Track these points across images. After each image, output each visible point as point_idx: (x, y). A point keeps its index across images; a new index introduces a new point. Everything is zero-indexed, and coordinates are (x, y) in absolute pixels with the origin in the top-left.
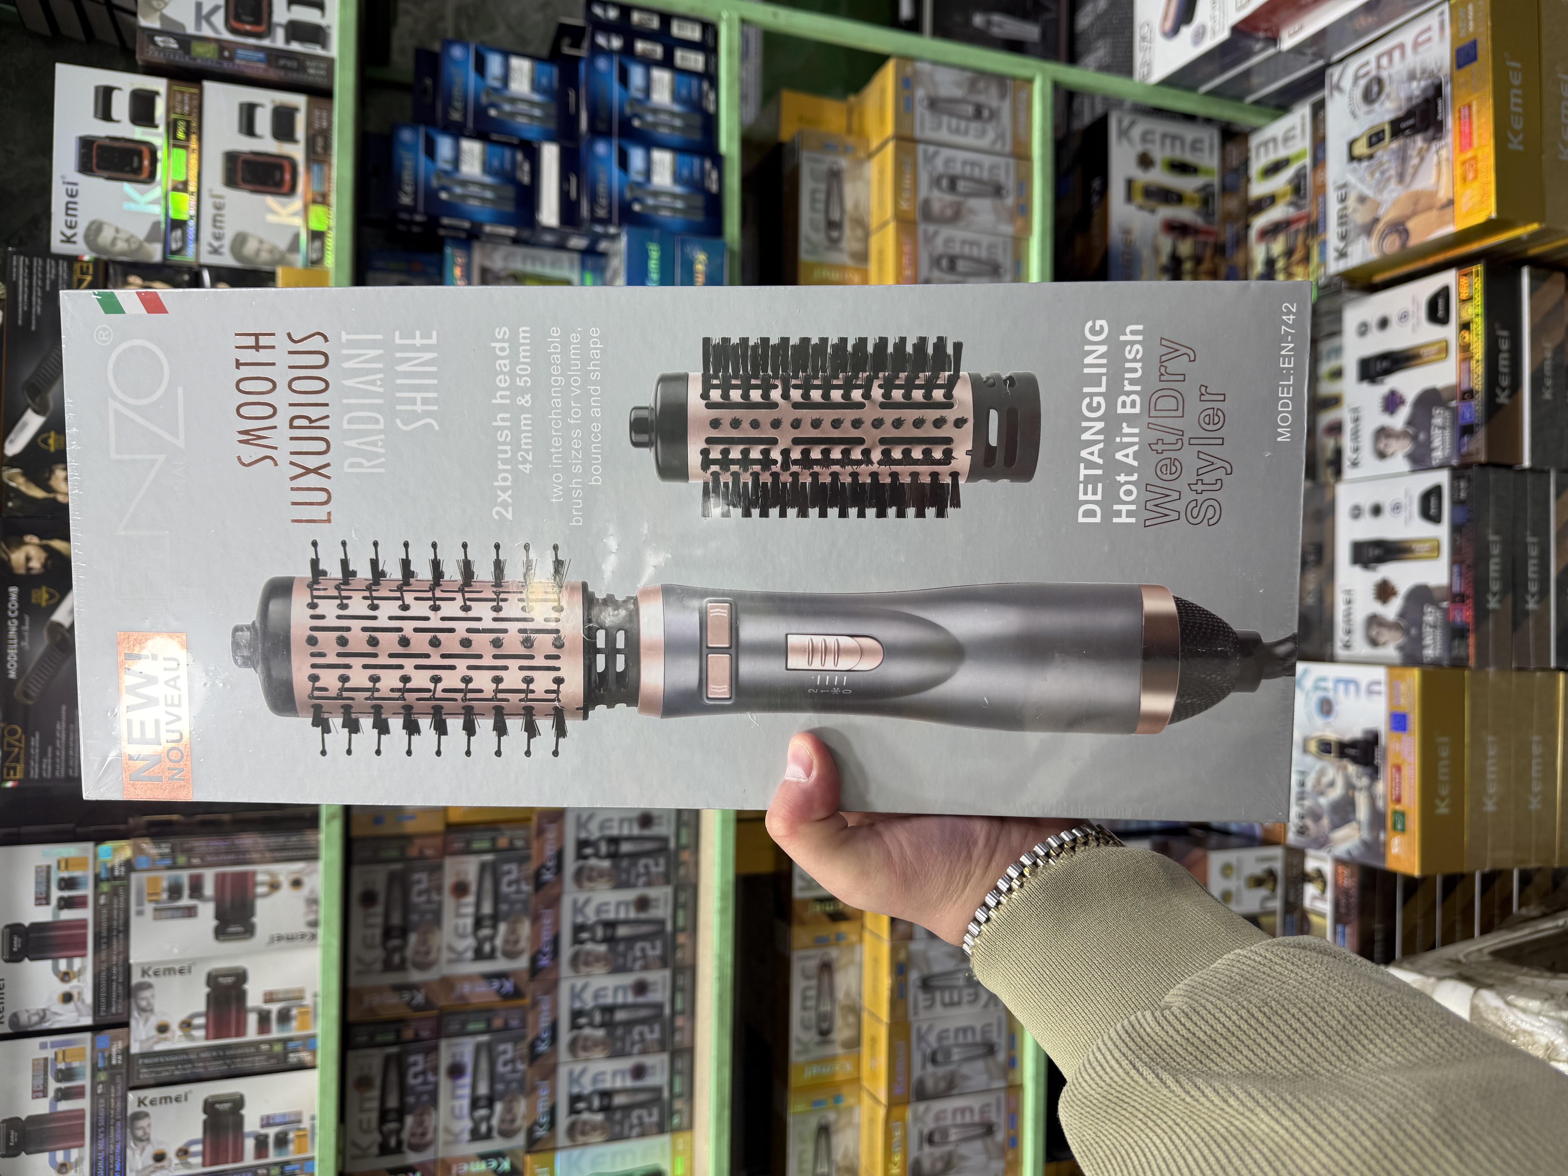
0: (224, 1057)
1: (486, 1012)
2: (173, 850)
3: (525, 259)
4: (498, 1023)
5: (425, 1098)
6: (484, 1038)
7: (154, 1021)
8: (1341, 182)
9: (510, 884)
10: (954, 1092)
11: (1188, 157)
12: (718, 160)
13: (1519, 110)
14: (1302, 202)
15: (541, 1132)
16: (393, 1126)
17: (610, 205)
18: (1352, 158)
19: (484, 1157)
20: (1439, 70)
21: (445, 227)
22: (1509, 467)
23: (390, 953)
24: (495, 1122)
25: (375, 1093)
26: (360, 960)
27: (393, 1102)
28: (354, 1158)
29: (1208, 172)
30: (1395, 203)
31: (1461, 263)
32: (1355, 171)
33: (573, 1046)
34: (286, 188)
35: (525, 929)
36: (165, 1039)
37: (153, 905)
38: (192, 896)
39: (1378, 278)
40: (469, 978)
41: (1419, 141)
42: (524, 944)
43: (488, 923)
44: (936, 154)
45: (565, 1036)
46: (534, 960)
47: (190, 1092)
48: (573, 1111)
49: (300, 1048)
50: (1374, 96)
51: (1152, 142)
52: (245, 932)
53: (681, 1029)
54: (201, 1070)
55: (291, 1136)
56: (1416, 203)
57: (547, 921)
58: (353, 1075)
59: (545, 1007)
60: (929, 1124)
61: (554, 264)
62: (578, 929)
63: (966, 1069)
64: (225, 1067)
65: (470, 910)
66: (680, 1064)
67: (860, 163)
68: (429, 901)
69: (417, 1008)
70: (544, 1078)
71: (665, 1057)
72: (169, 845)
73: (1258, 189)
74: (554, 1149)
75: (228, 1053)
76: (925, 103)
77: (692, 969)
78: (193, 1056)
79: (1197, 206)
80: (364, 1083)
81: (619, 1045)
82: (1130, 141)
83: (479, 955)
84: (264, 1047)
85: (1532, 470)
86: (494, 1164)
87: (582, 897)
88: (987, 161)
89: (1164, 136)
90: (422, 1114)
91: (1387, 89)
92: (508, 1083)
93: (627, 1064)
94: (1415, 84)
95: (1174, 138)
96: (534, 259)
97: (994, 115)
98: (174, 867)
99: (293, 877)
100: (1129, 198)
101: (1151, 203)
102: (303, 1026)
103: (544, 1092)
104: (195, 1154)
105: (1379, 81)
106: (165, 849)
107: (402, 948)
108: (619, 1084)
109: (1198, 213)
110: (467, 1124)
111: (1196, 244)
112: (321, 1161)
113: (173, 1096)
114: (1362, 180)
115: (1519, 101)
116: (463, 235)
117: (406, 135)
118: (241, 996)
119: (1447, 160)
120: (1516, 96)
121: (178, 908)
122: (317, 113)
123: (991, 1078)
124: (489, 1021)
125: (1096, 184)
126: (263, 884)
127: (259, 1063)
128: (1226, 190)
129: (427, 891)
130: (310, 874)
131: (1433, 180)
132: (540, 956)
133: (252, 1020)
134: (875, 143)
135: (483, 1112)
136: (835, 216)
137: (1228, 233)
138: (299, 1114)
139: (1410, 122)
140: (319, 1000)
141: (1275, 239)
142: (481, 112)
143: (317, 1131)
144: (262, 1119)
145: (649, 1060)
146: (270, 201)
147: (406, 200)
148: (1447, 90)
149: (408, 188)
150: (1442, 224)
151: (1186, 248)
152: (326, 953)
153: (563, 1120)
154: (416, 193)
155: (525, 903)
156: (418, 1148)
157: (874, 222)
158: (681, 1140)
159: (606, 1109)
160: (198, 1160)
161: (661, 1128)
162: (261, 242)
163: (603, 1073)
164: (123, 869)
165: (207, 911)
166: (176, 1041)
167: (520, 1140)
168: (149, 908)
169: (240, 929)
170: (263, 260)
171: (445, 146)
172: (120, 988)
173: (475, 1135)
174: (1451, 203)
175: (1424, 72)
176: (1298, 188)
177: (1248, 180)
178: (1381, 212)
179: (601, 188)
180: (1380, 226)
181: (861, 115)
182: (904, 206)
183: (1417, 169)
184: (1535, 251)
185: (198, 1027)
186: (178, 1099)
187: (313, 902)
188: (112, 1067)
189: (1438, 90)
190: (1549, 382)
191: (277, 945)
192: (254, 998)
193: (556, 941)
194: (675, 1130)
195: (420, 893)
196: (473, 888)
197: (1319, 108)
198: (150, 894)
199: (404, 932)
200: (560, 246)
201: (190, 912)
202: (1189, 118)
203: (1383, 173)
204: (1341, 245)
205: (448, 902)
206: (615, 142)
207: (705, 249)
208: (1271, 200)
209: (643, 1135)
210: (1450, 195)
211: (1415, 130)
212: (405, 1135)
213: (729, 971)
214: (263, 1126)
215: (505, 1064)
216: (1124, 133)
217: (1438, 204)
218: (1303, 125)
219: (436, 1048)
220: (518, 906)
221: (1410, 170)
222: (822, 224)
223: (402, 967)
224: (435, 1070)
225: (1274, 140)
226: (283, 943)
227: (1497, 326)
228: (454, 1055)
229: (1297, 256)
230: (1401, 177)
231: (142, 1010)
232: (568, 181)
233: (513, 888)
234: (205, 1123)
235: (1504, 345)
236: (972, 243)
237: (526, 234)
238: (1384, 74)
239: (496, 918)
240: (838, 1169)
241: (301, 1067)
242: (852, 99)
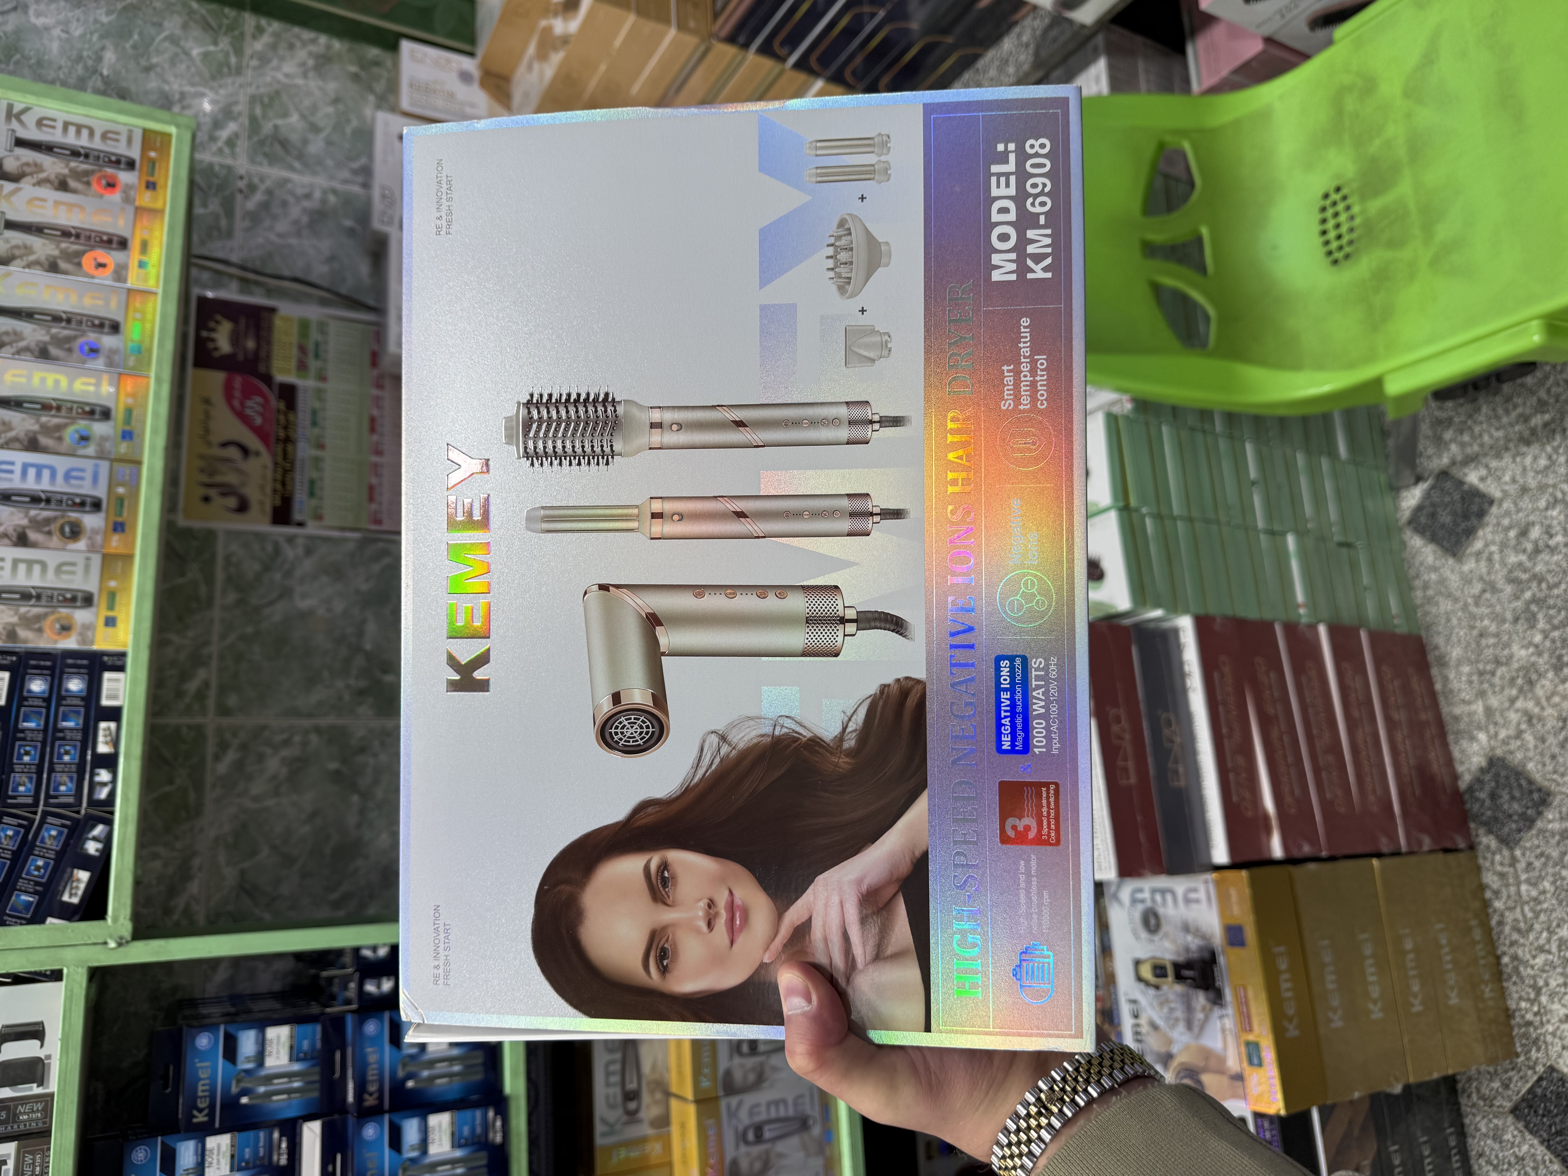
8: (1132, 997)
12: (502, 1104)
13: (1290, 994)
18: (1139, 978)
20: (1212, 937)
30: (1186, 1048)
32: (1143, 993)
41: (1202, 998)
50: (1152, 927)
56: (1206, 1059)
91: (1164, 927)
94: (1189, 938)
105: (1156, 916)
114: (1151, 1006)
115: (1289, 985)
119: (1231, 1033)
120: (1285, 981)
131: (1220, 1044)
136: (633, 1085)
139: (1191, 973)
142: (230, 1105)
148: (1221, 961)
171: (186, 1152)
174: (1241, 1078)
175: (1197, 929)
182: (704, 1083)
183: (1203, 1024)
189: (1212, 956)
203: (1171, 1011)
206: (386, 1119)
210: (1239, 1070)
211: (1197, 984)
217: (1229, 1073)
221: (1196, 1024)
222: (618, 1098)
230: (1189, 1025)
232: (333, 1160)
236: (779, 1103)
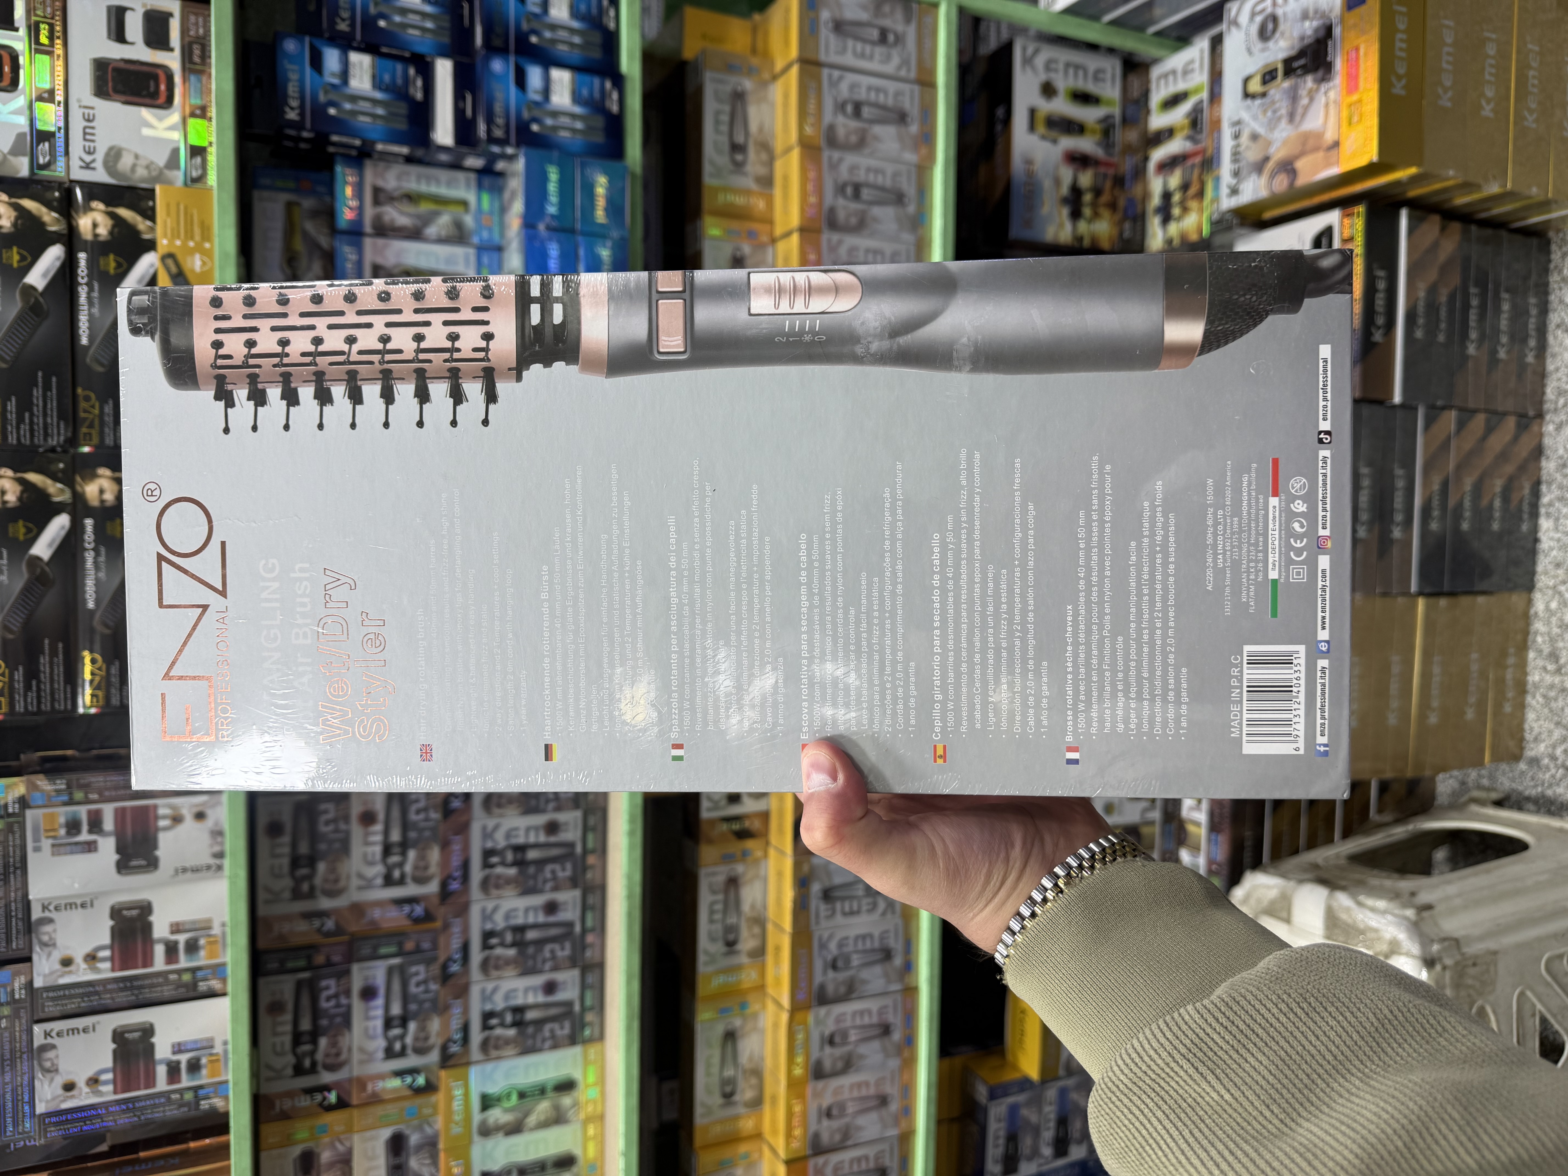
0: (132, 988)
1: (397, 936)
2: (69, 786)
3: (419, 178)
4: (409, 946)
5: (338, 1020)
6: (396, 961)
7: (57, 955)
8: (1236, 119)
9: (418, 812)
10: (854, 996)
11: (1091, 87)
12: (618, 80)
13: (1403, 54)
14: (1199, 137)
15: (454, 1049)
16: (306, 1048)
17: (507, 125)
18: (1247, 95)
19: (399, 1074)
20: (1331, 11)
21: (334, 144)
22: (1380, 402)
23: (298, 881)
24: (409, 1040)
25: (288, 1017)
26: (268, 890)
27: (306, 1025)
28: (269, 1080)
29: (1109, 103)
30: (1285, 142)
31: (1345, 203)
32: (1248, 108)
33: (485, 966)
34: (162, 99)
35: (435, 855)
36: (70, 972)
37: (50, 841)
38: (90, 831)
39: (1268, 215)
40: (379, 904)
41: (1309, 81)
42: (434, 869)
43: (396, 850)
44: (841, 78)
45: (476, 956)
46: (444, 885)
47: (98, 1023)
48: (486, 1027)
49: (210, 976)
50: (1269, 34)
51: (1056, 71)
52: (148, 865)
53: (592, 945)
54: (109, 1001)
55: (204, 1061)
56: (1304, 144)
57: (456, 847)
58: (264, 1000)
59: (456, 929)
60: (830, 1027)
61: (450, 184)
62: (488, 853)
63: (865, 974)
64: (133, 998)
65: (378, 838)
66: (590, 979)
67: (764, 85)
68: (336, 831)
69: (328, 934)
70: (457, 997)
71: (575, 973)
72: (64, 781)
73: (1158, 121)
74: (468, 1064)
75: (135, 983)
76: (830, 25)
77: (602, 889)
78: (99, 988)
79: (1098, 137)
80: (276, 1008)
81: (530, 963)
82: (1034, 69)
83: (389, 881)
84: (173, 977)
85: (1402, 406)
86: (409, 1080)
87: (491, 823)
88: (892, 86)
89: (1068, 65)
90: (335, 1036)
91: (1282, 27)
92: (421, 1003)
93: (538, 980)
94: (1307, 24)
95: (1077, 67)
96: (429, 179)
97: (899, 40)
98: (71, 802)
99: (195, 810)
100: (1032, 127)
101: (1054, 134)
102: (211, 956)
103: (456, 1010)
104: (106, 1083)
105: (1274, 19)
106: (61, 784)
107: (310, 877)
108: (531, 999)
109: (1099, 144)
110: (381, 1043)
111: (1096, 175)
112: (235, 1084)
113: (81, 1028)
114: (1255, 118)
115: (1404, 45)
116: (354, 153)
117: (290, 46)
118: (147, 928)
119: (1335, 102)
120: (1401, 40)
121: (77, 844)
122: (192, 18)
123: (889, 982)
124: (400, 945)
125: (1000, 112)
126: (165, 817)
127: (167, 992)
128: (1126, 121)
129: (334, 821)
130: (214, 806)
131: (1320, 121)
132: (451, 881)
133: (159, 951)
134: (779, 65)
135: (396, 1032)
136: (740, 139)
137: (1127, 165)
138: (212, 1039)
139: (1302, 62)
140: (228, 930)
141: (1172, 172)
142: (369, 23)
143: (230, 1056)
144: (173, 1046)
145: (560, 976)
146: (146, 113)
147: (292, 115)
148: (1337, 31)
149: (294, 103)
150: (1328, 165)
151: (1086, 179)
152: (233, 884)
153: (476, 1036)
154: (302, 107)
155: (434, 830)
156: (332, 1068)
157: (779, 146)
158: (593, 1050)
159: (518, 1024)
160: (110, 1088)
161: (573, 1040)
162: (137, 157)
163: (515, 990)
164: (17, 806)
165: (107, 846)
166: (82, 974)
167: (434, 1057)
168: (46, 844)
169: (143, 863)
170: (140, 177)
171: (332, 58)
172: (20, 924)
173: (390, 1053)
174: (1336, 144)
175: (1316, 12)
176: (1195, 121)
177: (1148, 112)
178: (1272, 150)
179: (498, 108)
180: (1270, 165)
181: (766, 34)
182: (809, 130)
183: (1306, 108)
184: (1414, 193)
185: (104, 960)
186: (85, 1030)
187: (217, 833)
188: (15, 1001)
189: (1328, 31)
190: (1421, 321)
191: (181, 877)
192: (160, 929)
193: (466, 866)
194: (586, 1042)
195: (327, 823)
196: (381, 816)
197: (1217, 42)
198: (46, 831)
199: (312, 861)
200: (456, 166)
201: (90, 847)
202: (1093, 47)
203: (1275, 112)
204: (1234, 181)
205: (356, 830)
206: (512, 59)
207: (606, 173)
208: (1168, 133)
209: (555, 1046)
210: (1336, 138)
211: (1307, 70)
212: (319, 1056)
213: (638, 890)
214: (174, 1053)
215: (418, 984)
216: (1028, 61)
217: (1325, 146)
218: (1202, 59)
219: (347, 972)
220: (427, 834)
221: (1300, 111)
222: (726, 147)
223: (311, 894)
224: (348, 993)
225: (1174, 72)
226: (189, 875)
227: (1375, 266)
228: (366, 978)
229: (1193, 190)
230: (1291, 117)
231: (44, 945)
232: (464, 99)
233: (422, 816)
234: (115, 1052)
235: (1381, 285)
236: (877, 171)
237: (420, 153)
238: (1280, 12)
239: (404, 845)
240: (745, 1072)
241: (212, 994)
242: (757, 17)
